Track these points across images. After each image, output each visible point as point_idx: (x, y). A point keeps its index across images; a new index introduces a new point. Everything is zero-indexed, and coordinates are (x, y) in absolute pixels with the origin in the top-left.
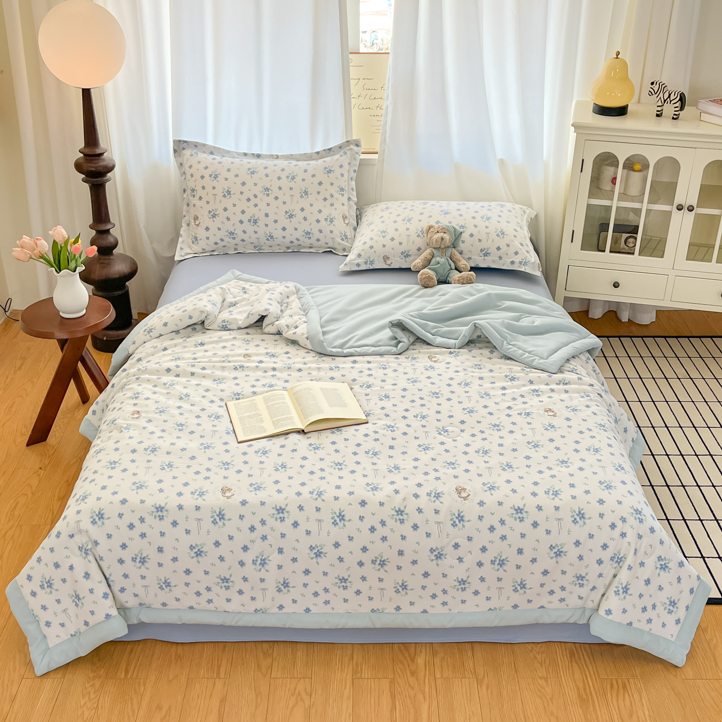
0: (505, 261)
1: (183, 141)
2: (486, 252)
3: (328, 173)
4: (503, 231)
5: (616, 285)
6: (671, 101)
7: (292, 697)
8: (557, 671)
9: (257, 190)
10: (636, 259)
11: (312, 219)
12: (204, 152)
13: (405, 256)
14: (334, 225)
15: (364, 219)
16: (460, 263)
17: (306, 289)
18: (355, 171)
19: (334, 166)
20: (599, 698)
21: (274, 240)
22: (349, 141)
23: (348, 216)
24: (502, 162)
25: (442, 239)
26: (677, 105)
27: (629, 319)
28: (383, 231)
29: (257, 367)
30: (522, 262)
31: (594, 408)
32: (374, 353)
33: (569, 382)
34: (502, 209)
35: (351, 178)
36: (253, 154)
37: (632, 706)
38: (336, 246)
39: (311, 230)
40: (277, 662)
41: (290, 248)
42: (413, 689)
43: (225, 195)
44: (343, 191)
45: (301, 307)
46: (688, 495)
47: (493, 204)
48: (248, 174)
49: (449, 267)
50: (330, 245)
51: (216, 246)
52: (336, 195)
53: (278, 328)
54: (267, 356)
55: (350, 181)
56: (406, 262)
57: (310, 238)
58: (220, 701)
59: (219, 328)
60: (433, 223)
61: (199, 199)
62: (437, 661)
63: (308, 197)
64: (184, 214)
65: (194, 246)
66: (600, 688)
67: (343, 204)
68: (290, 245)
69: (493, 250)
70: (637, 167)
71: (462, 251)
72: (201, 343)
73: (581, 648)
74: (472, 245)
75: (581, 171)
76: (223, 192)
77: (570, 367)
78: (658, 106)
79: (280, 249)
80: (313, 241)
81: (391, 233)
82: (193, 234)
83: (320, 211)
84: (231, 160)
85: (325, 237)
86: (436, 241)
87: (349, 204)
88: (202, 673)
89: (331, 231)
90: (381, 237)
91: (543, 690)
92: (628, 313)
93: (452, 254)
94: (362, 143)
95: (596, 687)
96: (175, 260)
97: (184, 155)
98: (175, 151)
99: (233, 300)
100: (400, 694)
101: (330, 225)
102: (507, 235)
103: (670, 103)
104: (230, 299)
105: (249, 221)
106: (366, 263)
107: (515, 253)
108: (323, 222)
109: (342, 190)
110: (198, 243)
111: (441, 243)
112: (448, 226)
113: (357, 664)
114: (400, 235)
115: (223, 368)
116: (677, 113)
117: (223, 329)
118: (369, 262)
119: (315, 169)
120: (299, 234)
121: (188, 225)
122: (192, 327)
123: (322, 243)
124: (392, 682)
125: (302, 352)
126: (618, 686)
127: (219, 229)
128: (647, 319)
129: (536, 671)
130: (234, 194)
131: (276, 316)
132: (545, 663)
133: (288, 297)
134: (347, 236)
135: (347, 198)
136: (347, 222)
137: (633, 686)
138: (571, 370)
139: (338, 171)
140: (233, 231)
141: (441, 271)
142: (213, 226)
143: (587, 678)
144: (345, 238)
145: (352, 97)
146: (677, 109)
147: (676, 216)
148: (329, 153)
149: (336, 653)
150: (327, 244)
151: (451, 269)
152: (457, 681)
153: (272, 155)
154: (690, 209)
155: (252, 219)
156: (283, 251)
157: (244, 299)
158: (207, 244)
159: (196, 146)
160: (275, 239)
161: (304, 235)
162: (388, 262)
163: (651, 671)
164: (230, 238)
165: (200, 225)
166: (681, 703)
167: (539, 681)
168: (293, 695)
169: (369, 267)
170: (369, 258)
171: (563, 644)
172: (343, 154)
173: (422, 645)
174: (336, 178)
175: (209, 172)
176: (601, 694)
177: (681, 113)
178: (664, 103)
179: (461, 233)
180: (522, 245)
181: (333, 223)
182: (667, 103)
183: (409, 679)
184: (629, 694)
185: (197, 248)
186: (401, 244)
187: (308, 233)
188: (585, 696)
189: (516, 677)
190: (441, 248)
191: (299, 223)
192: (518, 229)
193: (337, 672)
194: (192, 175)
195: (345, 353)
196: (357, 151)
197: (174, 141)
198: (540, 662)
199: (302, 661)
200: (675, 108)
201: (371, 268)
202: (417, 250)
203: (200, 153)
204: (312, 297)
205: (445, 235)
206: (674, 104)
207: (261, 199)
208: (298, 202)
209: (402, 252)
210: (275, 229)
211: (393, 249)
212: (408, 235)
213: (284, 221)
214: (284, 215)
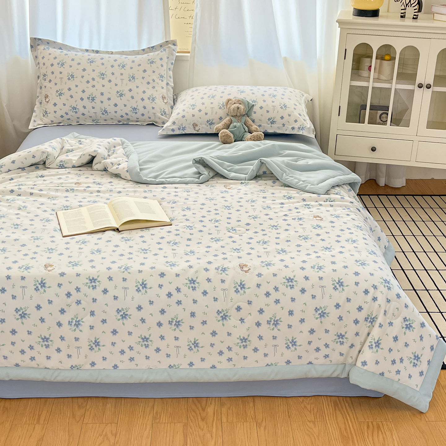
0: (288, 127)
1: (38, 39)
2: (272, 121)
3: (151, 63)
4: (286, 105)
5: (373, 149)
6: (411, 5)
7: (99, 437)
8: (323, 416)
9: (95, 75)
10: (388, 128)
11: (138, 98)
12: (54, 48)
13: (209, 124)
14: (155, 103)
15: (179, 100)
16: (252, 128)
17: (131, 143)
18: (172, 64)
19: (155, 58)
20: (357, 435)
21: (108, 115)
22: (168, 41)
23: (166, 96)
24: (285, 59)
25: (238, 108)
26: (416, 7)
27: (385, 184)
28: (193, 105)
29: (85, 190)
30: (300, 127)
31: (353, 216)
32: (180, 182)
33: (334, 200)
34: (285, 91)
35: (169, 69)
36: (93, 51)
37: (384, 441)
38: (157, 120)
39: (137, 106)
40: (89, 411)
41: (121, 122)
42: (203, 430)
43: (69, 78)
44: (163, 78)
45: (125, 154)
46: (431, 296)
47: (278, 88)
48: (88, 63)
49: (244, 131)
50: (153, 118)
51: (62, 119)
52: (157, 80)
53: (104, 164)
54: (94, 184)
55: (168, 71)
56: (211, 128)
57: (136, 113)
58: (38, 441)
59: (57, 167)
60: (231, 97)
61: (49, 81)
62: (224, 410)
63: (135, 81)
64: (38, 95)
65: (44, 118)
66: (358, 429)
67: (163, 88)
68: (120, 119)
69: (278, 119)
70: (387, 57)
71: (254, 120)
72: (42, 176)
73: (343, 400)
74: (262, 115)
75: (345, 59)
76: (68, 76)
77: (335, 191)
78: (402, 10)
79: (113, 122)
80: (139, 115)
81: (199, 106)
82: (45, 110)
83: (144, 92)
84: (74, 53)
85: (148, 112)
86: (234, 110)
87: (167, 88)
88: (24, 421)
89: (152, 107)
90: (191, 109)
91: (311, 430)
92: (384, 179)
93: (247, 121)
94: (178, 43)
95: (355, 428)
96: (29, 128)
97: (39, 49)
98: (32, 47)
99: (70, 148)
100: (191, 434)
101: (152, 102)
102: (289, 108)
103: (411, 7)
104: (67, 147)
105: (88, 98)
106: (179, 129)
107: (295, 121)
108: (146, 101)
109: (162, 76)
110: (47, 116)
111: (237, 111)
112: (243, 99)
113: (157, 413)
114: (206, 108)
115: (57, 190)
116: (416, 14)
117: (60, 168)
118: (181, 129)
119: (140, 60)
120: (128, 110)
121: (41, 103)
122: (36, 166)
123: (146, 117)
124: (186, 425)
125: (123, 182)
126: (373, 427)
127: (64, 105)
128: (399, 182)
129: (306, 416)
130: (76, 77)
131: (103, 157)
132: (313, 411)
133: (115, 147)
134: (165, 112)
135: (166, 83)
136: (165, 101)
137: (385, 427)
138: (335, 193)
139: (159, 63)
140: (75, 107)
141: (238, 134)
142: (60, 103)
143: (347, 420)
144: (164, 114)
145: (170, 9)
146: (416, 11)
147: (418, 93)
148: (152, 50)
149: (140, 405)
150: (150, 118)
151: (245, 132)
152: (240, 424)
153: (108, 51)
154: (428, 87)
155: (91, 97)
156: (115, 124)
157: (79, 148)
158: (55, 117)
159: (48, 43)
160: (108, 114)
161: (131, 110)
162: (197, 128)
163: (400, 416)
164: (73, 112)
165: (49, 102)
166: (425, 438)
167: (308, 423)
168: (100, 435)
169: (182, 132)
170: (182, 125)
171: (329, 398)
172: (163, 51)
173: (212, 399)
174: (157, 67)
175: (57, 61)
176: (359, 432)
177: (419, 14)
178: (406, 7)
179: (253, 105)
180: (300, 115)
181: (155, 101)
182: (409, 7)
183: (200, 423)
184: (382, 432)
185: (47, 120)
186: (206, 114)
187: (135, 109)
188: (345, 434)
189: (289, 421)
190: (237, 116)
191: (128, 100)
192: (297, 104)
193: (139, 418)
194: (44, 64)
195: (157, 182)
196: (174, 49)
197: (31, 38)
198: (309, 410)
199: (110, 411)
200: (415, 10)
201: (183, 133)
202: (219, 119)
203: (50, 48)
204: (135, 149)
205: (240, 105)
206: (413, 7)
207: (98, 82)
208: (127, 84)
209: (208, 120)
210: (109, 105)
211: (200, 118)
212: (212, 108)
213: (115, 99)
214: (116, 95)
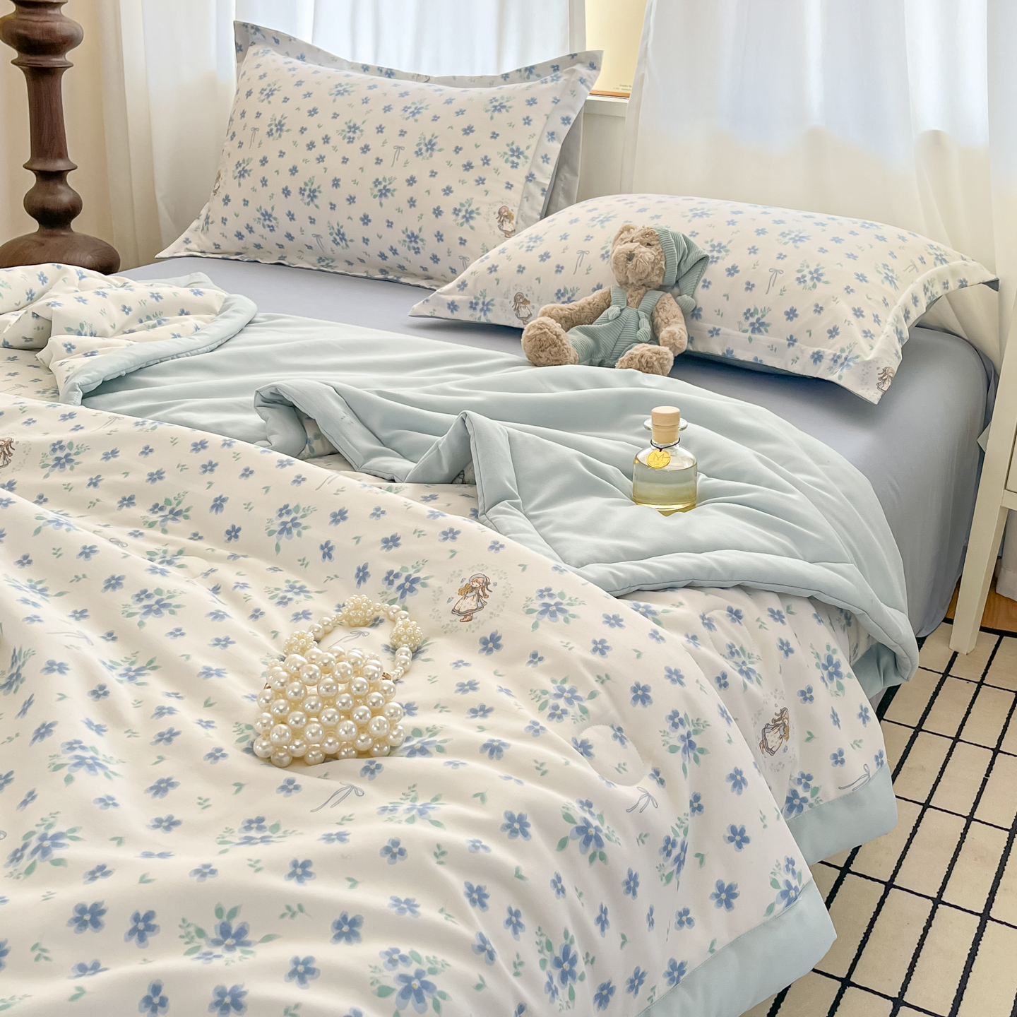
0: (802, 352)
1: (252, 27)
2: (758, 320)
3: (494, 111)
4: (821, 271)
9: (334, 128)
11: (426, 206)
12: (287, 54)
14: (472, 228)
18: (566, 120)
19: (514, 98)
21: (347, 246)
22: (576, 55)
23: (515, 214)
30: (839, 357)
34: (860, 231)
35: (552, 134)
36: (380, 70)
39: (420, 230)
43: (272, 130)
44: (518, 157)
48: (332, 94)
51: (241, 243)
52: (497, 161)
55: (546, 140)
57: (418, 251)
61: (231, 136)
63: (431, 156)
65: (202, 235)
68: (380, 262)
69: (776, 317)
74: (727, 296)
76: (270, 125)
79: (367, 272)
80: (424, 259)
81: (549, 243)
83: (448, 191)
85: (450, 253)
86: (616, 260)
87: (525, 188)
89: (461, 239)
93: (660, 305)
94: (605, 64)
96: (157, 256)
98: (239, 48)
101: (462, 225)
102: (827, 282)
105: (302, 191)
106: (473, 306)
107: (830, 332)
108: (448, 217)
109: (517, 152)
110: (209, 229)
111: (626, 266)
114: (566, 248)
118: (480, 306)
119: (468, 100)
120: (395, 237)
123: (444, 267)
127: (246, 203)
130: (288, 131)
135: (526, 173)
136: (508, 227)
139: (521, 111)
140: (269, 211)
142: (237, 197)
148: (529, 77)
150: (454, 271)
151: (637, 340)
153: (419, 75)
155: (307, 188)
156: (373, 276)
158: (223, 234)
159: (277, 41)
160: (349, 243)
161: (405, 241)
162: (524, 312)
164: (264, 226)
165: (218, 192)
169: (480, 318)
170: (483, 294)
172: (550, 80)
174: (511, 125)
175: (264, 84)
181: (472, 222)
186: (559, 269)
187: (413, 238)
191: (399, 210)
194: (238, 91)
196: (588, 80)
197: (235, 23)
201: (483, 320)
203: (272, 53)
207: (335, 148)
208: (407, 162)
209: (559, 291)
210: (349, 218)
211: (538, 279)
212: (583, 252)
213: (367, 203)
214: (371, 189)
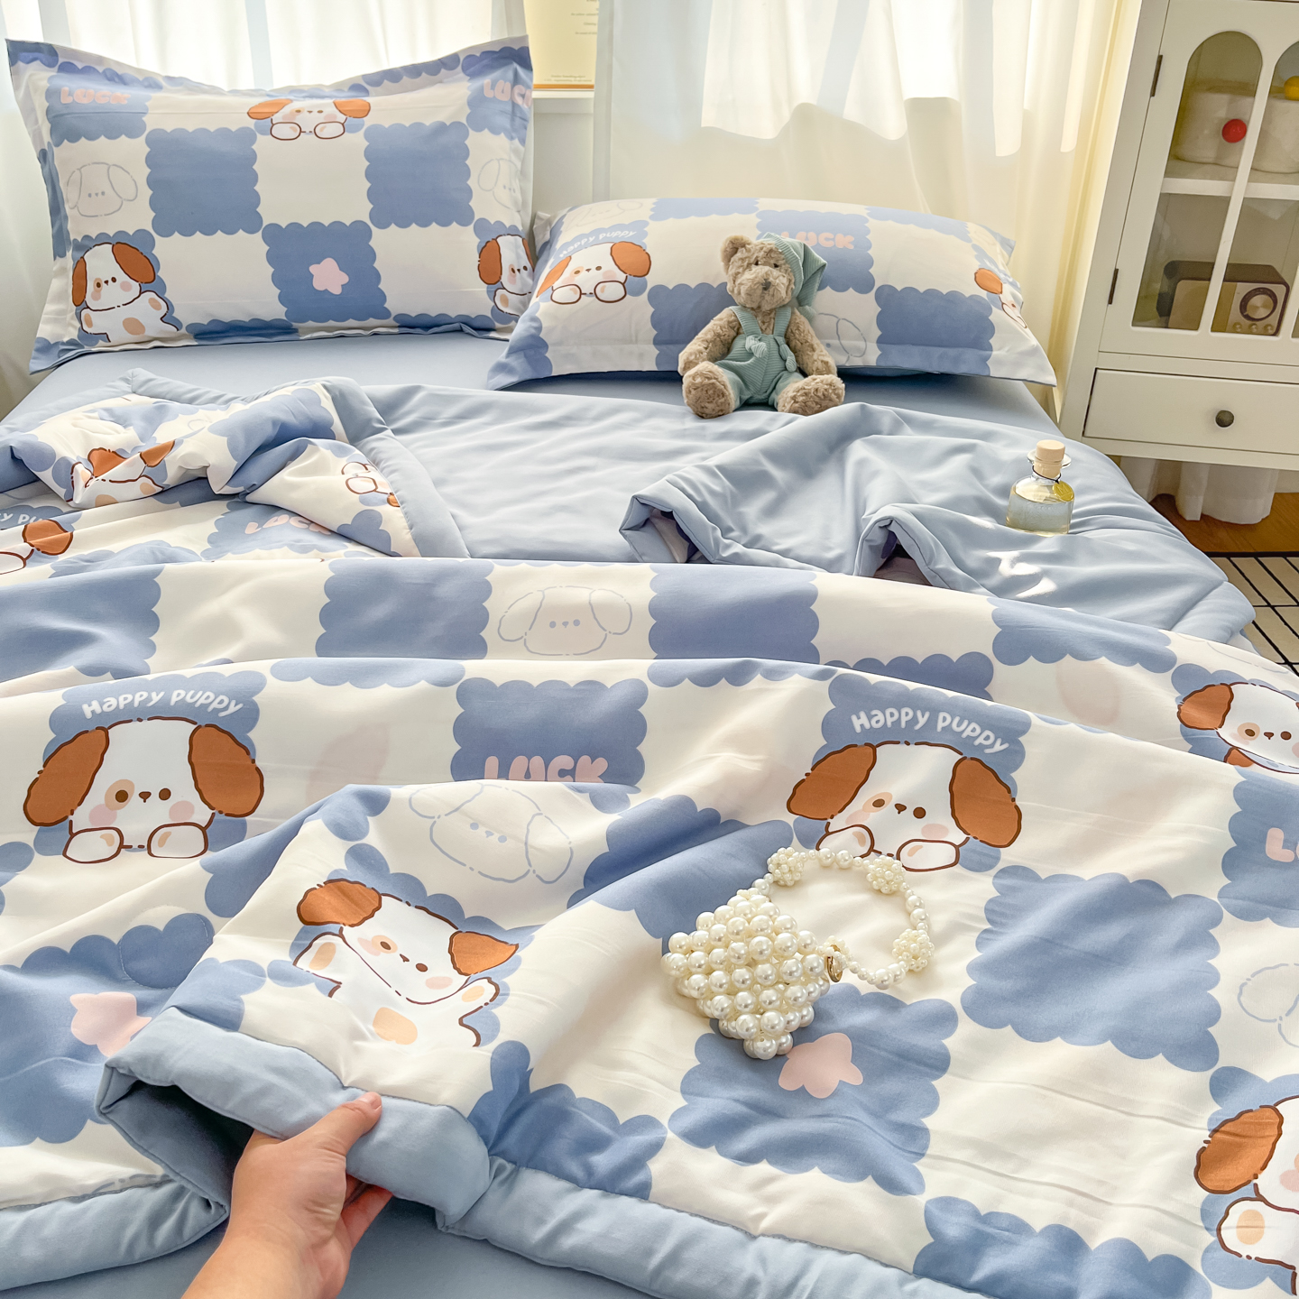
5: (1224, 420)
10: (1284, 347)
16: (812, 352)
25: (767, 286)
27: (1203, 516)
49: (780, 365)
70: (1294, 89)
75: (1153, 94)
86: (751, 289)
93: (793, 328)
111: (764, 295)
112: (786, 246)
141: (758, 377)
151: (786, 369)
179: (823, 266)
190: (763, 310)
205: (775, 272)
